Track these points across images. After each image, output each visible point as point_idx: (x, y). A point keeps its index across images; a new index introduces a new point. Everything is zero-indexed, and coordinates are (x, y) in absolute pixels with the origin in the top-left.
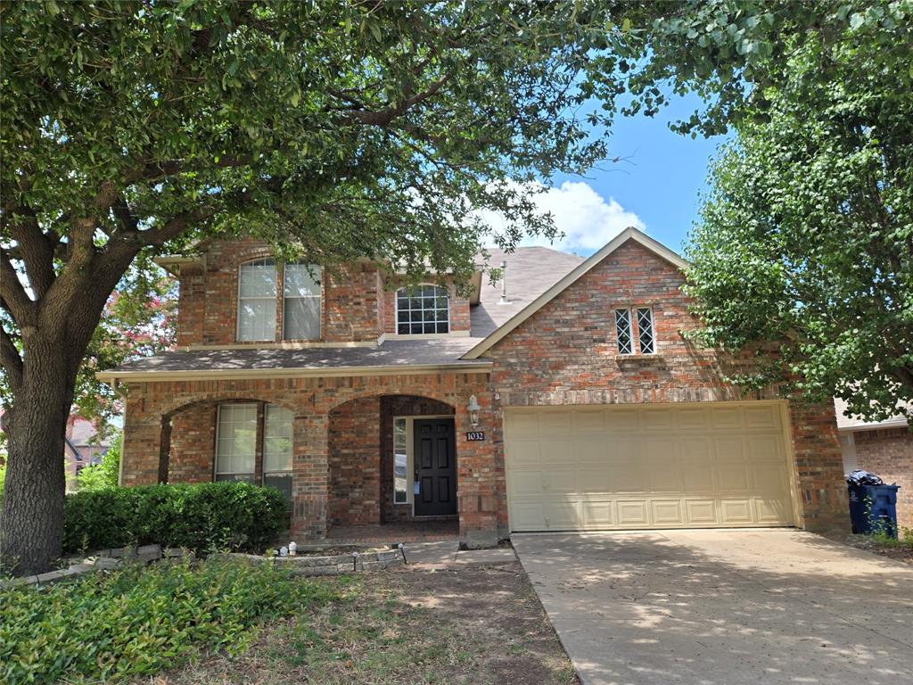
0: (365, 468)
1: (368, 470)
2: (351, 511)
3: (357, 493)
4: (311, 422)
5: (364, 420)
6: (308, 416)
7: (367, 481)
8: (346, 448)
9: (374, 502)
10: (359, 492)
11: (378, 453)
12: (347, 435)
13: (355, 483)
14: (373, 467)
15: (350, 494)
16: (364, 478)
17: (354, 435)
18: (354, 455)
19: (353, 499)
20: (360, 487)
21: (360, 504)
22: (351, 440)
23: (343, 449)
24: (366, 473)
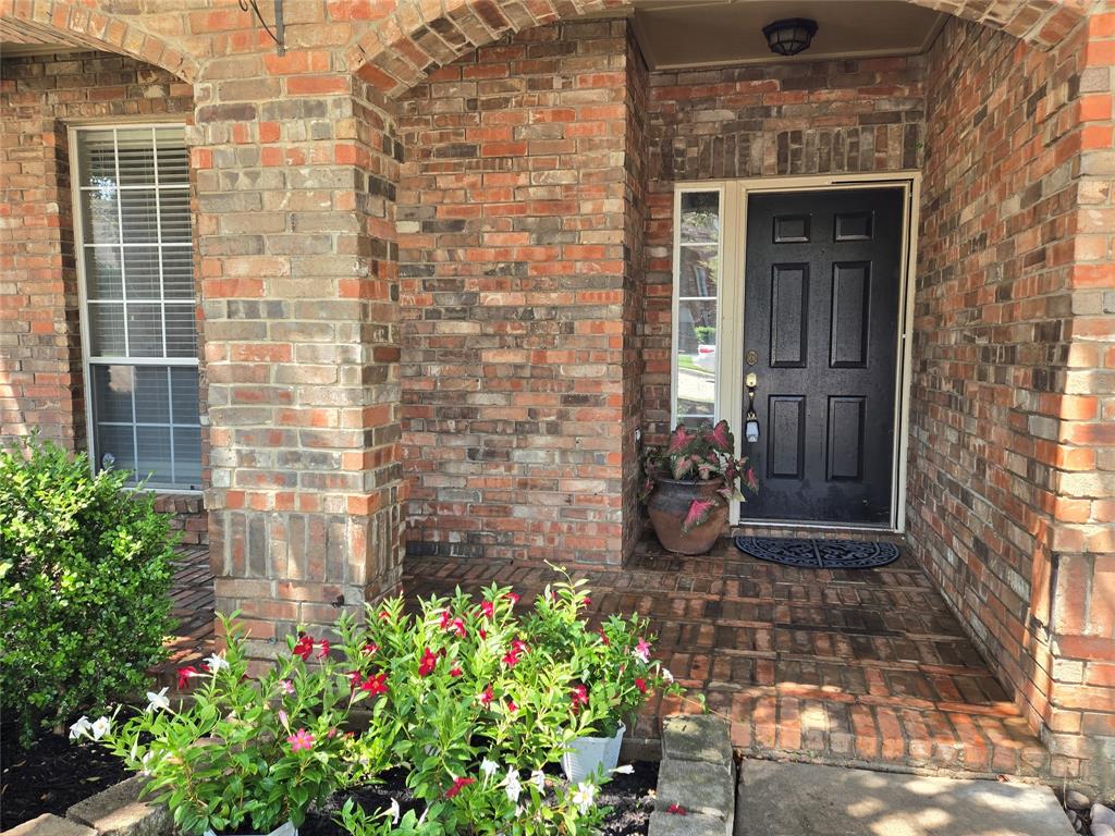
0: (570, 362)
1: (580, 371)
2: (520, 512)
3: (538, 453)
4: (272, 133)
5: (565, 177)
6: (259, 103)
7: (574, 410)
8: (500, 286)
9: (599, 486)
10: (548, 448)
11: (617, 309)
12: (499, 239)
13: (532, 413)
14: (599, 360)
15: (517, 454)
16: (568, 400)
17: (526, 239)
18: (528, 314)
19: (525, 467)
20: (553, 429)
21: (552, 488)
22: (515, 255)
23: (486, 288)
24: (571, 383)
